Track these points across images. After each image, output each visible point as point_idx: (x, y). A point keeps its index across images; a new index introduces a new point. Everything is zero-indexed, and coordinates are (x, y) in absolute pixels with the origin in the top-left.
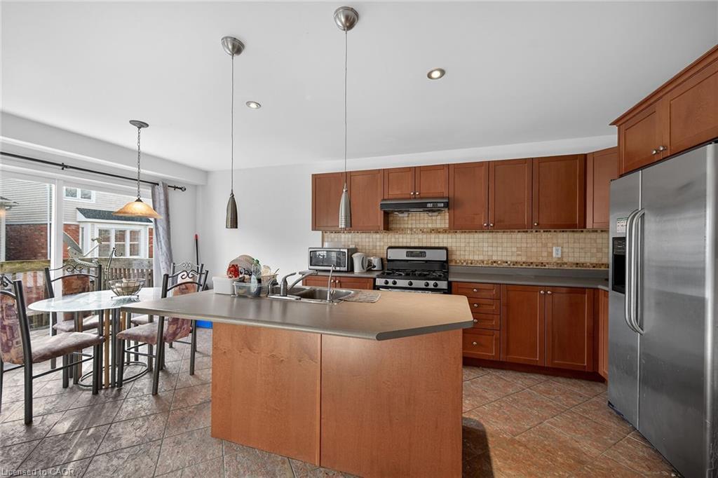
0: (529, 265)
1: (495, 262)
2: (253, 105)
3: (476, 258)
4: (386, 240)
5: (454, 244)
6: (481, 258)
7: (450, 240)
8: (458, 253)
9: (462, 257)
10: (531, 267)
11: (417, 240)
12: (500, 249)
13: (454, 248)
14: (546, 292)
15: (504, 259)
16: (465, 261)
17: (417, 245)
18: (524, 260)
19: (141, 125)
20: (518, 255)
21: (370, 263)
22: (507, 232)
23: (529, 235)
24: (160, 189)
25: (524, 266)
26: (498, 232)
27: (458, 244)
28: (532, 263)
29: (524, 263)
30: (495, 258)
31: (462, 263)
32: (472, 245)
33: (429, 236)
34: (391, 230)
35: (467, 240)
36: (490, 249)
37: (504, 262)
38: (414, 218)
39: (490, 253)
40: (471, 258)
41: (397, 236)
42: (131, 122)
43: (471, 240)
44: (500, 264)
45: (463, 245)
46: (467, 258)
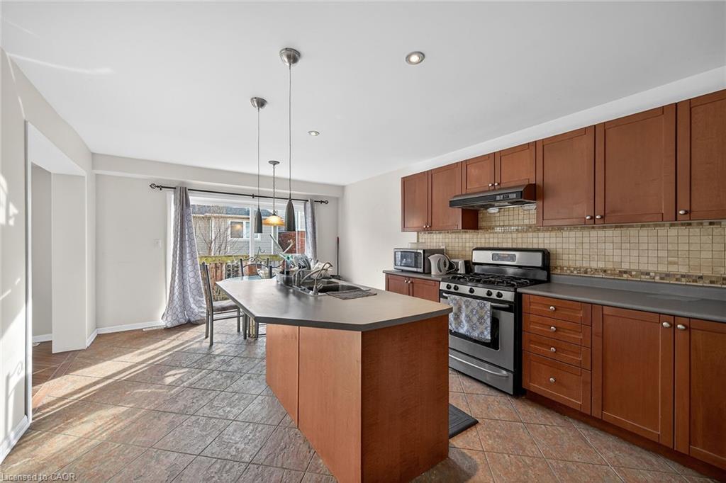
0: (695, 281)
1: (625, 272)
2: (313, 134)
3: (594, 265)
4: (475, 240)
5: (559, 246)
6: (601, 265)
7: (553, 240)
8: (565, 257)
9: (571, 264)
10: (700, 284)
11: (510, 240)
12: (635, 253)
13: (560, 251)
14: (673, 326)
15: (644, 268)
16: (575, 269)
17: (510, 246)
18: (683, 270)
19: (275, 163)
20: (670, 263)
21: (451, 266)
22: (649, 226)
23: (695, 230)
24: (309, 204)
25: (684, 281)
26: (632, 227)
27: (565, 246)
28: (701, 278)
29: (683, 276)
30: (625, 266)
31: (572, 272)
32: (586, 246)
33: (525, 235)
34: (481, 229)
35: (579, 240)
36: (617, 252)
37: (643, 273)
38: (506, 213)
39: (617, 259)
40: (585, 265)
41: (487, 236)
42: (270, 162)
43: (586, 240)
44: (636, 276)
45: (572, 246)
46: (578, 265)
